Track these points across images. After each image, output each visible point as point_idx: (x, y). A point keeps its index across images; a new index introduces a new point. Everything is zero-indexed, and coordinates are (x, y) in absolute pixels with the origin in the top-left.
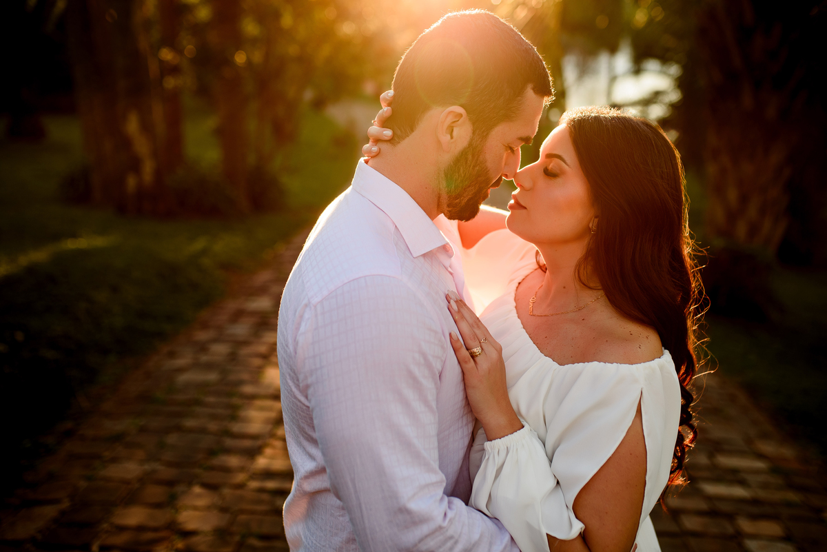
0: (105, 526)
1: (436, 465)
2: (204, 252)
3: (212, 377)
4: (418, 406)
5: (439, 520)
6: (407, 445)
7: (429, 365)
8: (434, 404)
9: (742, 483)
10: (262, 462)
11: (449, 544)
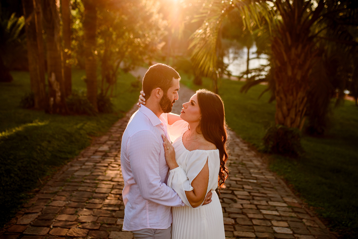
0: (54, 220)
1: (159, 175)
2: (81, 128)
3: (88, 173)
4: (154, 160)
5: (159, 186)
6: (152, 169)
7: (157, 151)
8: (158, 160)
9: (277, 210)
10: (107, 201)
11: (161, 193)
